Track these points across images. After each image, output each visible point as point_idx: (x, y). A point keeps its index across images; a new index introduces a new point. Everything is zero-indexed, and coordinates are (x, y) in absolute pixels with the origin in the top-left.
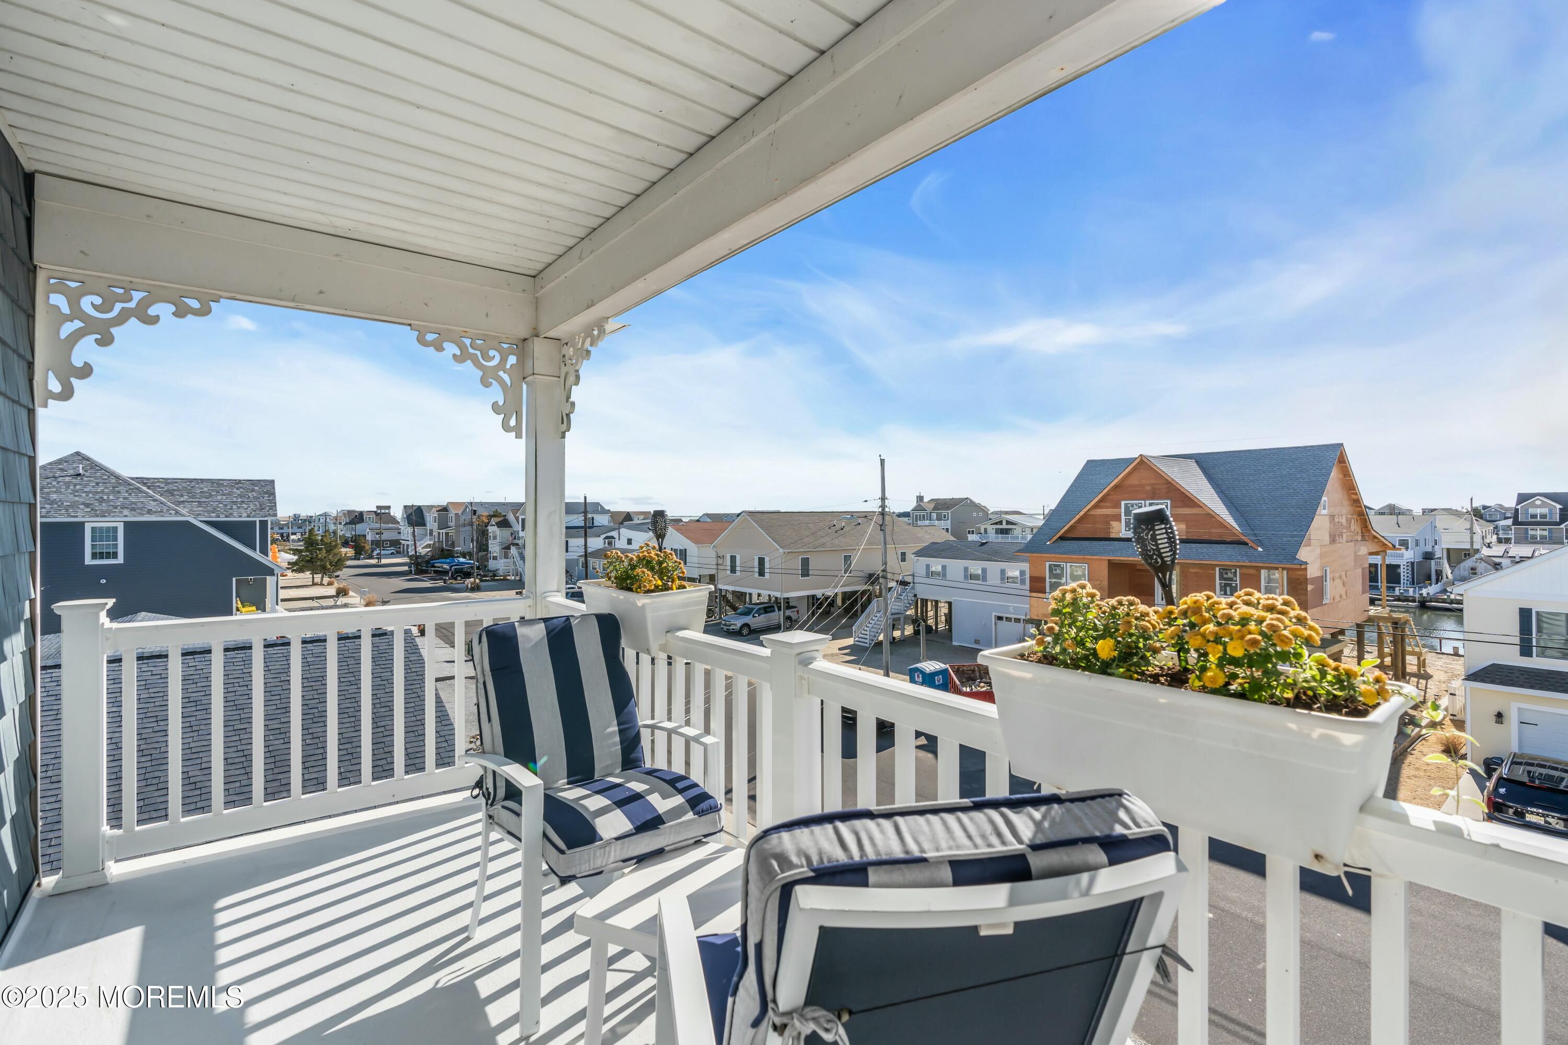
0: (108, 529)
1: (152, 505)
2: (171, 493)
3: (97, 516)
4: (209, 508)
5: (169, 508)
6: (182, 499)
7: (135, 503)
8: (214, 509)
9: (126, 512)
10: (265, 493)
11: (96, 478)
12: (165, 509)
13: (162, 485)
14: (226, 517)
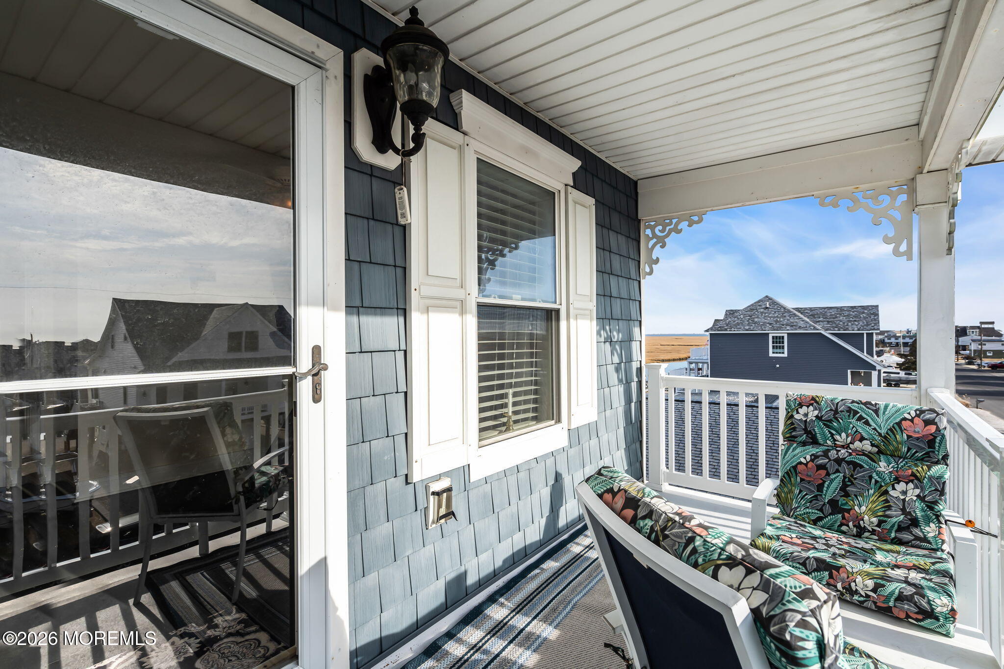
0: (780, 337)
1: (801, 324)
2: (813, 315)
3: (774, 330)
4: (834, 325)
5: (811, 325)
6: (820, 319)
7: (793, 323)
8: (837, 325)
9: (788, 328)
10: (872, 314)
11: (774, 309)
12: (808, 325)
13: (809, 312)
14: (844, 330)
